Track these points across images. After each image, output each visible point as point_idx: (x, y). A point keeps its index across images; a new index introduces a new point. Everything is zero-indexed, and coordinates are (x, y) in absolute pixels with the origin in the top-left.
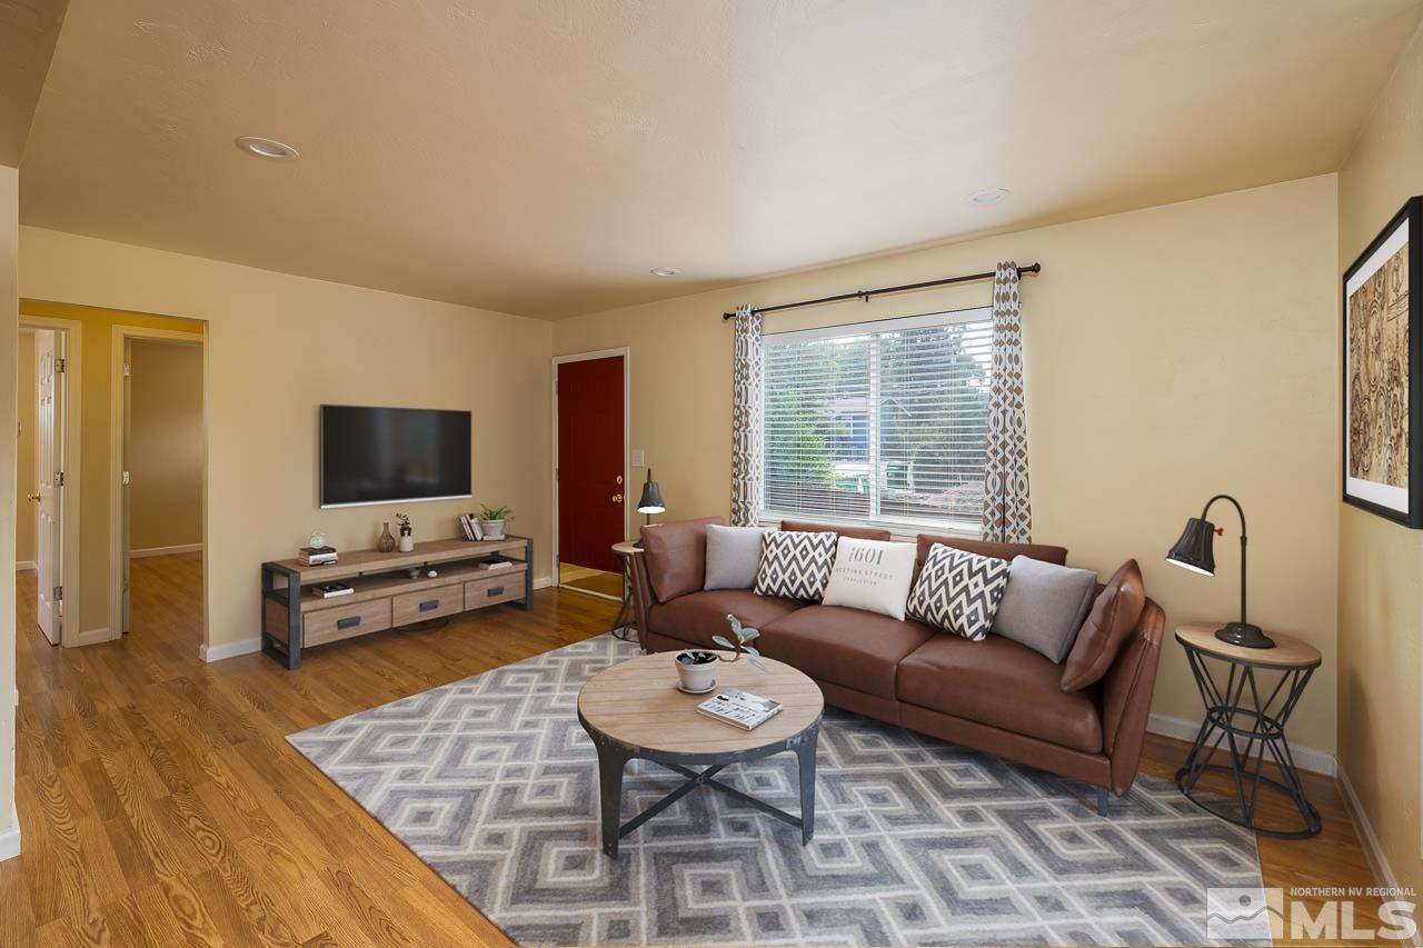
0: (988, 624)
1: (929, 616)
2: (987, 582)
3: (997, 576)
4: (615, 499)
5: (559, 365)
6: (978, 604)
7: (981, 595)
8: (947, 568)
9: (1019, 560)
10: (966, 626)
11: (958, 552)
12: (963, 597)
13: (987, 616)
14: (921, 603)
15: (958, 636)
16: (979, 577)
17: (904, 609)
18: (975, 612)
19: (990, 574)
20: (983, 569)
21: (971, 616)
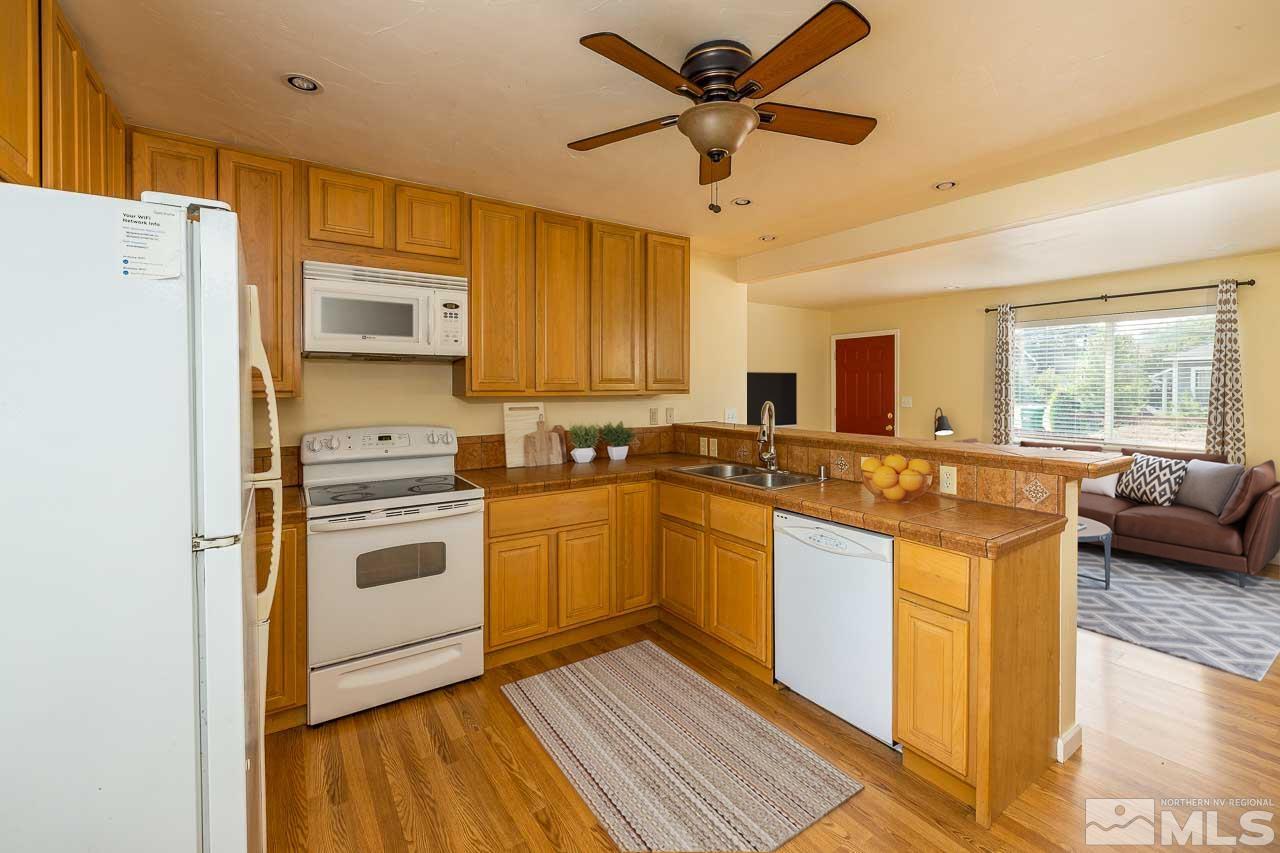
0: (1172, 497)
1: (1133, 494)
2: (1172, 473)
3: (1179, 470)
4: (887, 428)
5: (837, 341)
6: (1166, 485)
7: (1168, 480)
8: (1144, 466)
9: (1194, 462)
10: (1158, 498)
11: (1152, 458)
12: (1156, 482)
13: (1172, 492)
14: (1127, 487)
15: (1153, 503)
16: (1167, 470)
17: (1114, 491)
18: (1164, 490)
19: (1174, 469)
20: (1170, 466)
21: (1162, 492)
